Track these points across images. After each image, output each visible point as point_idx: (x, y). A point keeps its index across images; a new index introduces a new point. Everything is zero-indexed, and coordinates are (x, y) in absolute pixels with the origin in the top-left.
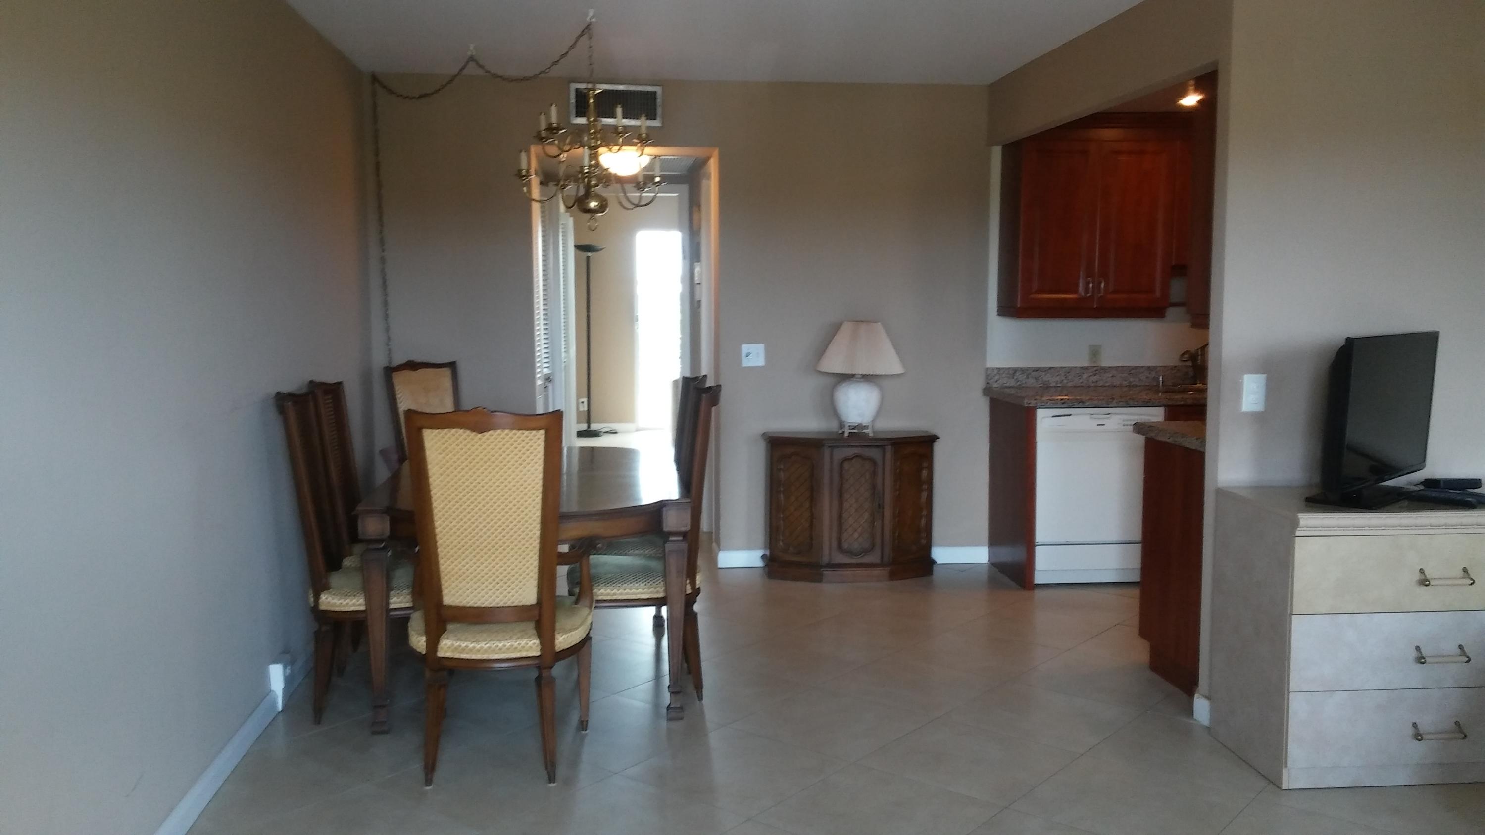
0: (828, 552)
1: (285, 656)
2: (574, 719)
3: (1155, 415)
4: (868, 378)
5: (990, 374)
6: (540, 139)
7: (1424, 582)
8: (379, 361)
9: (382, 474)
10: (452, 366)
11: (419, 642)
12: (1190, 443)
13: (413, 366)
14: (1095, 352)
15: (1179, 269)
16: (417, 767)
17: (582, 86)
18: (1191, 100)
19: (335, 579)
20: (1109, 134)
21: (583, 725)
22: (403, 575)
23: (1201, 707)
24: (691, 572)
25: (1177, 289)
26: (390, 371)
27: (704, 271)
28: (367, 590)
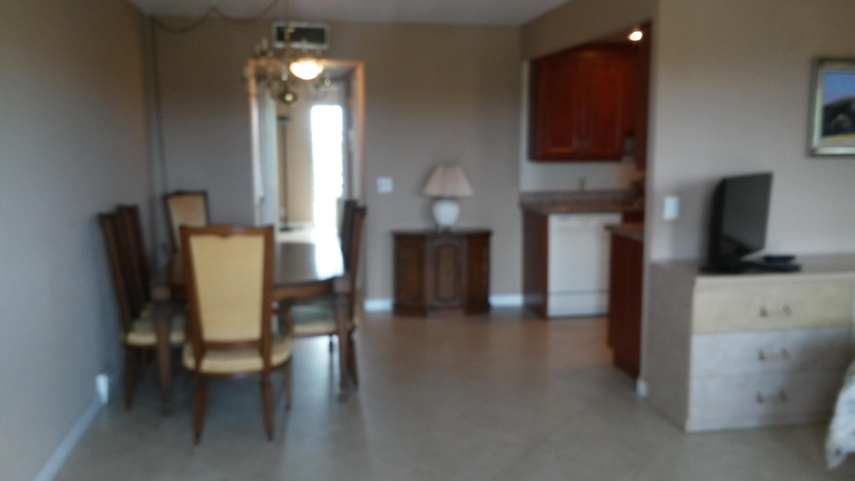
0: (430, 300)
1: (106, 370)
2: (282, 403)
3: (615, 219)
4: (453, 199)
5: (523, 195)
6: (256, 57)
7: (764, 313)
8: (159, 190)
9: (162, 260)
10: (204, 194)
11: (189, 362)
12: (635, 236)
13: (180, 194)
14: (582, 182)
15: (630, 133)
16: (189, 435)
17: (281, 24)
18: (636, 36)
19: (137, 325)
20: (590, 55)
21: (288, 407)
22: (178, 322)
23: (642, 387)
24: (350, 315)
25: (629, 144)
26: (166, 198)
27: (356, 135)
28: (157, 331)
